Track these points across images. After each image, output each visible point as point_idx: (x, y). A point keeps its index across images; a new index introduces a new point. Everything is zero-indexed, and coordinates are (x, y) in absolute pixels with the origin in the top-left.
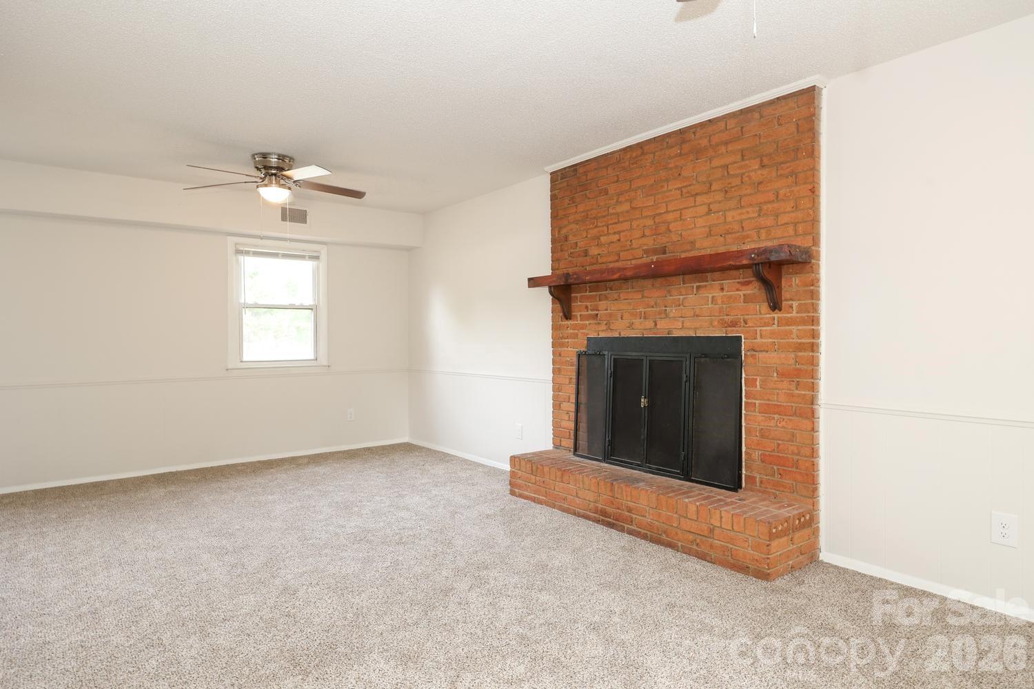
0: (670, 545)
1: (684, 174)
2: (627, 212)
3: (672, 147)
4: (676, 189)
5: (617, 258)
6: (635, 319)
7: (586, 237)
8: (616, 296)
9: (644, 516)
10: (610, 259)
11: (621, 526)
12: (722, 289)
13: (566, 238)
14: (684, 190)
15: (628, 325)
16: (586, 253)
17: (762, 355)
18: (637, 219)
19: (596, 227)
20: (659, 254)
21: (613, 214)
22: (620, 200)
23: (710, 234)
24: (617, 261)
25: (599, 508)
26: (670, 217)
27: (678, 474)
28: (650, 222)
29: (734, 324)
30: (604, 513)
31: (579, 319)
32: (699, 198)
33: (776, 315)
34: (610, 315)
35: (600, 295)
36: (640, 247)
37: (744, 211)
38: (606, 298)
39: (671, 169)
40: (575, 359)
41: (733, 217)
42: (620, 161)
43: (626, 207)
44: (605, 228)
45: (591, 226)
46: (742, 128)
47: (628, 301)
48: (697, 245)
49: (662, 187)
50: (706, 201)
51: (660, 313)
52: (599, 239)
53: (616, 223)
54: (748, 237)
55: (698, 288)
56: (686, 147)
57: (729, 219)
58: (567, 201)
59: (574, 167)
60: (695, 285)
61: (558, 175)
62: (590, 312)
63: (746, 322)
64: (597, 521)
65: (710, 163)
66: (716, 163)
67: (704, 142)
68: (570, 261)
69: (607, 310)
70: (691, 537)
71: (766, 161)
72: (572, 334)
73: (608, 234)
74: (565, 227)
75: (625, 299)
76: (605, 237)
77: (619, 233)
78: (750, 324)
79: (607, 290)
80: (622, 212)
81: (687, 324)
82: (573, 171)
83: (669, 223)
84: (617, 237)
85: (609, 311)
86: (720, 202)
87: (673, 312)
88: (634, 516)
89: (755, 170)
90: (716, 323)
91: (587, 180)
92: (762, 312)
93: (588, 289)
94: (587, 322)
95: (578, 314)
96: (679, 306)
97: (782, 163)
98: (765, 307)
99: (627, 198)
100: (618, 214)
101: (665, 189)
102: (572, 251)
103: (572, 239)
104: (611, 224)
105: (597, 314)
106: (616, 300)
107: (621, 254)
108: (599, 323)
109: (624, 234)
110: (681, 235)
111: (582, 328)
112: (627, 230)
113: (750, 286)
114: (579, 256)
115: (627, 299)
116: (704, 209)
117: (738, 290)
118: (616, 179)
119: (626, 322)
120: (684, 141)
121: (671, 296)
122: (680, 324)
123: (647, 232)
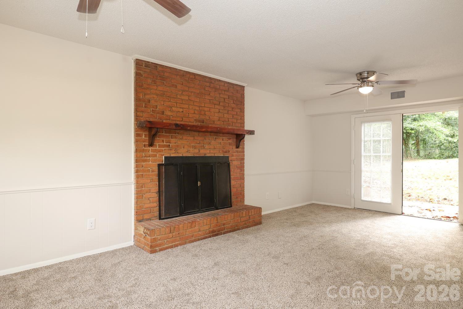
0: (238, 229)
1: (211, 94)
2: (187, 100)
3: (207, 82)
4: (208, 99)
5: (181, 120)
6: (190, 148)
7: (163, 104)
8: (181, 137)
9: (230, 224)
10: (178, 119)
11: (221, 233)
12: (223, 140)
13: (149, 101)
14: (211, 101)
15: (187, 151)
16: (163, 113)
17: (233, 162)
18: (191, 105)
19: (170, 101)
20: (201, 123)
21: (180, 99)
22: (183, 93)
23: (219, 120)
24: (181, 121)
25: (211, 231)
26: (206, 109)
27: (214, 208)
28: (197, 108)
29: (226, 152)
30: (213, 231)
31: (158, 146)
32: (216, 106)
33: (237, 149)
34: (178, 146)
35: (172, 135)
36: (193, 118)
37: (229, 115)
38: (176, 138)
39: (206, 90)
40: (156, 169)
41: (226, 116)
42: (183, 75)
43: (186, 98)
44: (175, 104)
45: (167, 100)
46: (229, 88)
47: (187, 140)
48: (215, 123)
49: (203, 96)
50: (219, 108)
51: (201, 147)
52: (171, 108)
53: (181, 103)
54: (230, 124)
55: (216, 138)
56: (212, 85)
57: (225, 117)
58: (150, 81)
59: (156, 65)
60: (215, 137)
61: (142, 63)
62: (165, 143)
63: (229, 151)
64: (210, 237)
65: (220, 95)
66: (221, 96)
67: (218, 87)
68: (152, 115)
69: (176, 143)
70: (244, 223)
71: (234, 102)
72: (152, 154)
73: (177, 107)
74: (148, 94)
75: (185, 139)
76: (175, 108)
77: (183, 108)
78: (230, 152)
79: (176, 134)
80: (184, 99)
81: (212, 151)
82: (155, 66)
83: (205, 111)
84: (181, 110)
85: (177, 144)
86: (223, 110)
87: (207, 146)
88: (226, 226)
89: (232, 103)
90: (221, 152)
91: (164, 75)
92: (234, 149)
93: (164, 131)
94: (163, 149)
95: (157, 144)
96: (209, 144)
97: (238, 104)
98: (234, 147)
99: (187, 94)
100: (182, 100)
101: (204, 97)
102: (154, 109)
103: (153, 103)
104: (178, 103)
105: (169, 145)
106: (181, 139)
107: (184, 118)
108: (171, 150)
109: (185, 109)
110: (209, 117)
111: (160, 152)
112: (187, 108)
113: (231, 140)
114: (158, 113)
115: (187, 139)
116: (217, 111)
117: (227, 141)
118: (182, 83)
119: (185, 150)
120: (211, 83)
121: (206, 140)
122: (209, 151)
123: (196, 112)
